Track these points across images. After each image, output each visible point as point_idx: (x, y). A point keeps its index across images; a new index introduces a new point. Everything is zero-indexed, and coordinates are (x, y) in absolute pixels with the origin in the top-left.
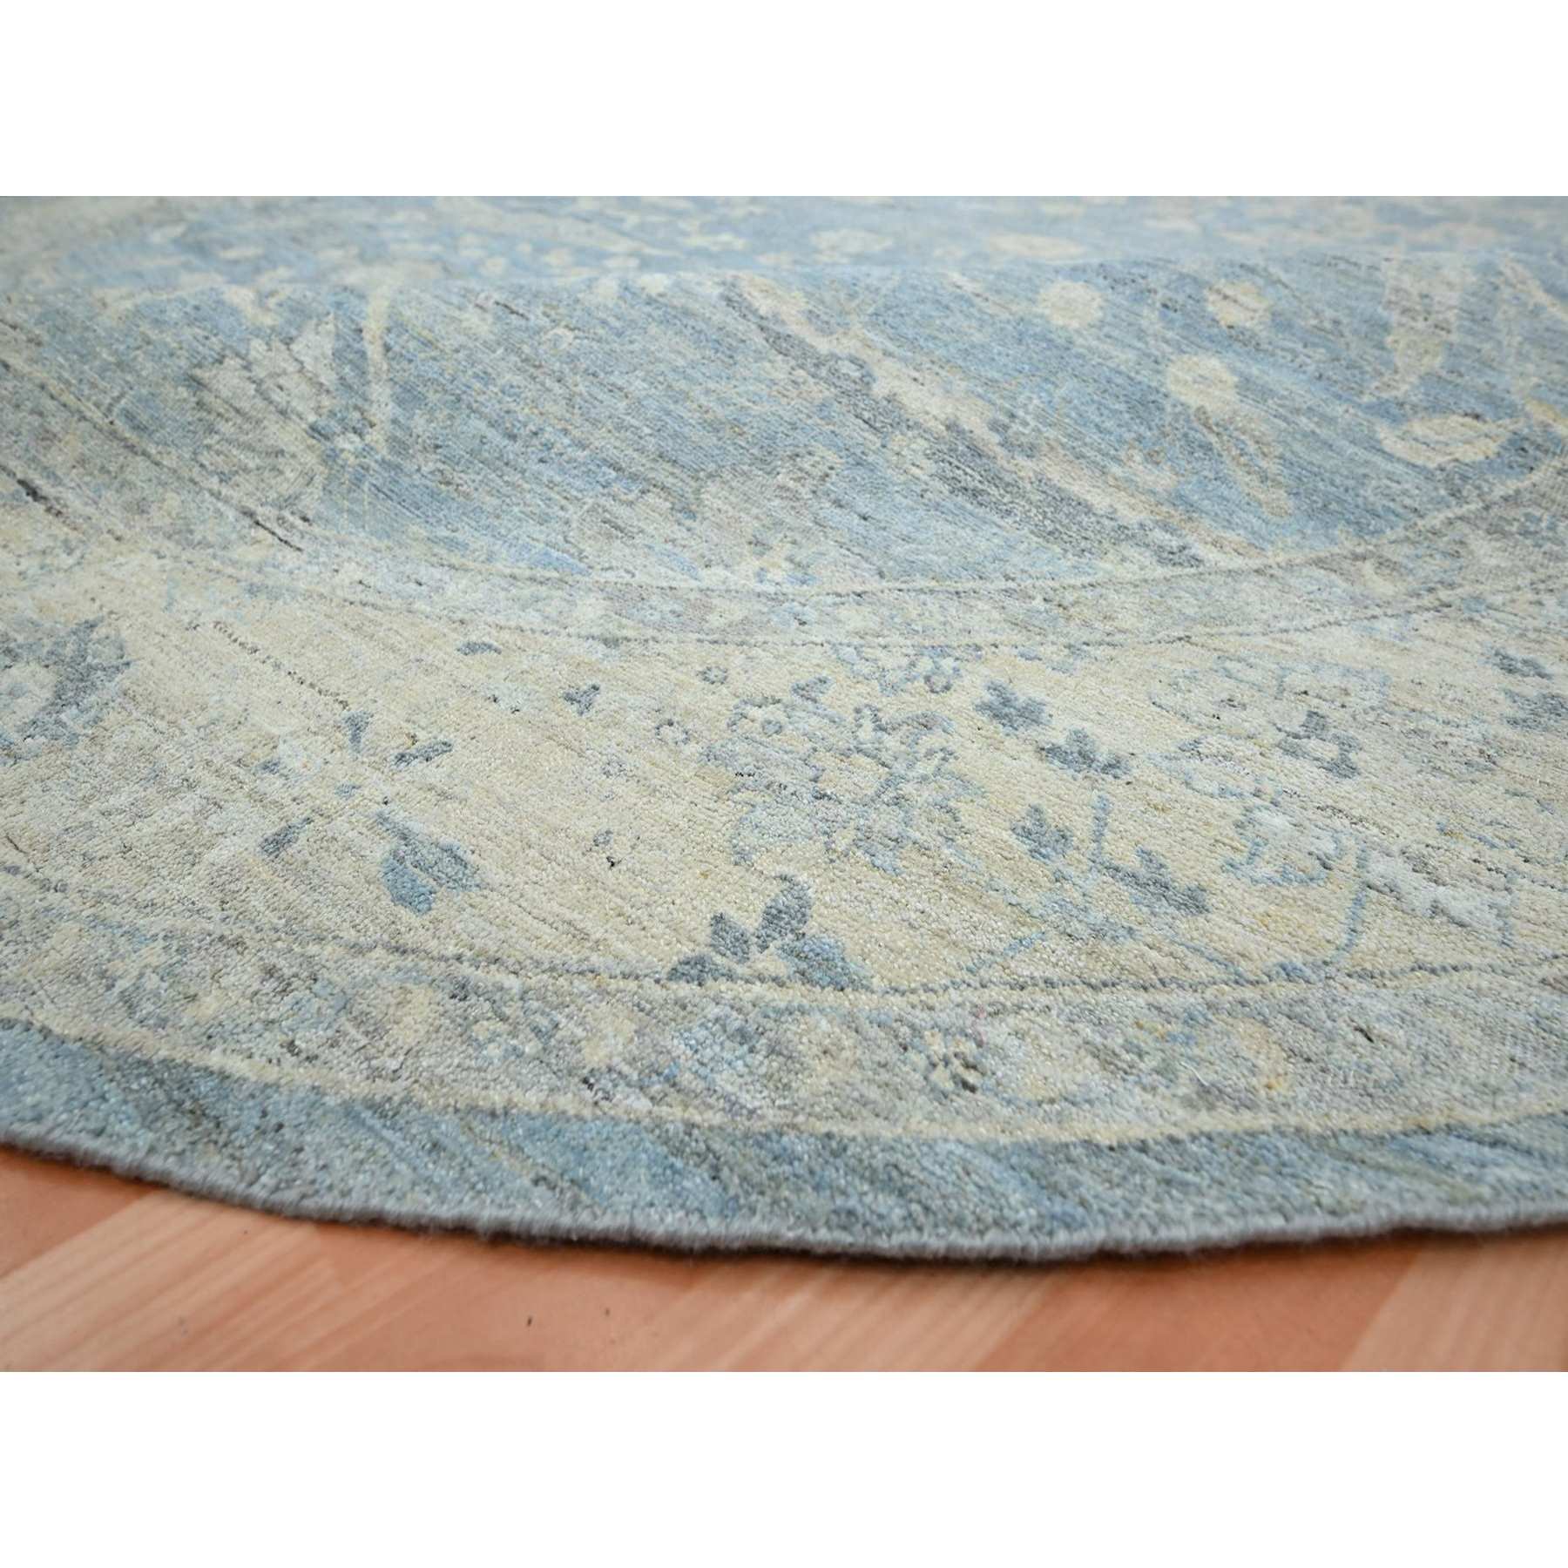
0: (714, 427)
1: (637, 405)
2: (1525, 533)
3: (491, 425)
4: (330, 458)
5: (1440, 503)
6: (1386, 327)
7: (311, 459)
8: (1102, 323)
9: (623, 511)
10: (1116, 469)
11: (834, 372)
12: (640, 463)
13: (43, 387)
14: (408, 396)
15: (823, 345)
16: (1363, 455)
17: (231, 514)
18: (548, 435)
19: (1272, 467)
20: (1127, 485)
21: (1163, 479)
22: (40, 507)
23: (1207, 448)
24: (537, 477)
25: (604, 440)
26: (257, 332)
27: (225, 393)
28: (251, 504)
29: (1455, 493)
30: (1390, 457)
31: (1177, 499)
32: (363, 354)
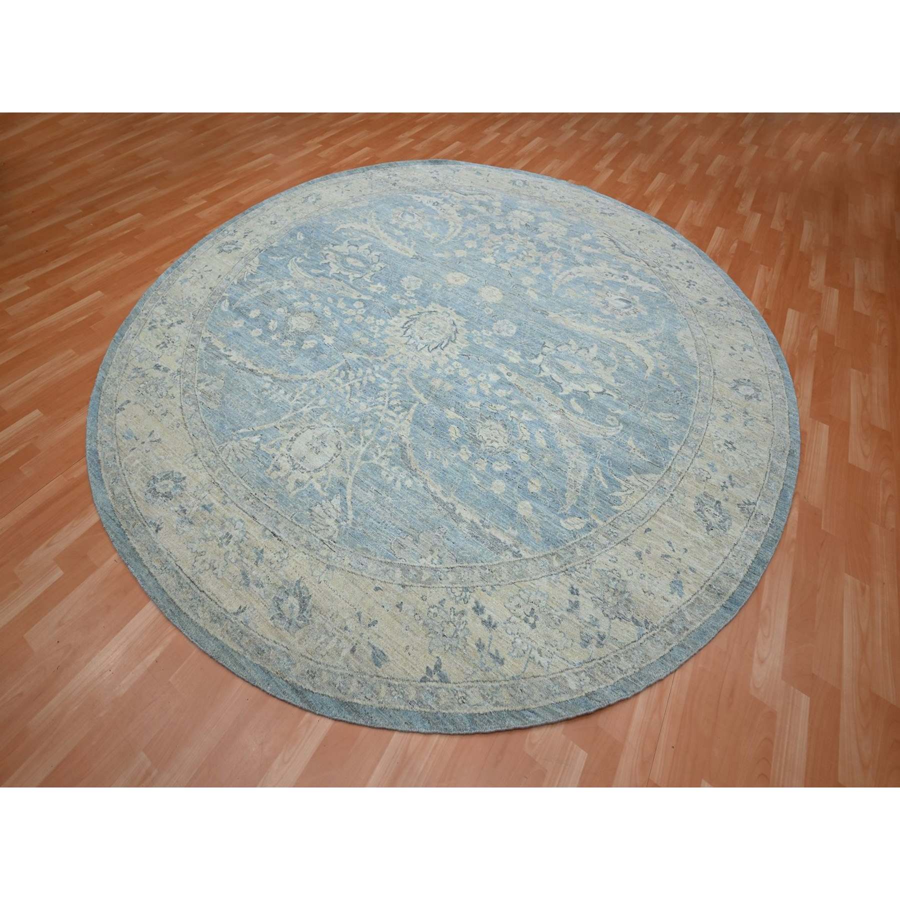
0: (422, 520)
1: (405, 515)
2: (588, 546)
3: (374, 520)
4: (339, 527)
5: (571, 539)
6: (566, 491)
7: (335, 527)
8: (505, 492)
9: (403, 541)
10: (506, 531)
11: (447, 507)
12: (406, 529)
13: (277, 512)
14: (356, 513)
15: (445, 500)
16: (557, 527)
17: (318, 540)
18: (387, 522)
19: (538, 530)
20: (509, 535)
21: (515, 533)
22: (276, 539)
23: (525, 525)
24: (384, 532)
25: (398, 523)
26: (323, 498)
27: (317, 512)
28: (323, 538)
29: (575, 537)
30: (562, 527)
31: (518, 538)
32: (347, 504)
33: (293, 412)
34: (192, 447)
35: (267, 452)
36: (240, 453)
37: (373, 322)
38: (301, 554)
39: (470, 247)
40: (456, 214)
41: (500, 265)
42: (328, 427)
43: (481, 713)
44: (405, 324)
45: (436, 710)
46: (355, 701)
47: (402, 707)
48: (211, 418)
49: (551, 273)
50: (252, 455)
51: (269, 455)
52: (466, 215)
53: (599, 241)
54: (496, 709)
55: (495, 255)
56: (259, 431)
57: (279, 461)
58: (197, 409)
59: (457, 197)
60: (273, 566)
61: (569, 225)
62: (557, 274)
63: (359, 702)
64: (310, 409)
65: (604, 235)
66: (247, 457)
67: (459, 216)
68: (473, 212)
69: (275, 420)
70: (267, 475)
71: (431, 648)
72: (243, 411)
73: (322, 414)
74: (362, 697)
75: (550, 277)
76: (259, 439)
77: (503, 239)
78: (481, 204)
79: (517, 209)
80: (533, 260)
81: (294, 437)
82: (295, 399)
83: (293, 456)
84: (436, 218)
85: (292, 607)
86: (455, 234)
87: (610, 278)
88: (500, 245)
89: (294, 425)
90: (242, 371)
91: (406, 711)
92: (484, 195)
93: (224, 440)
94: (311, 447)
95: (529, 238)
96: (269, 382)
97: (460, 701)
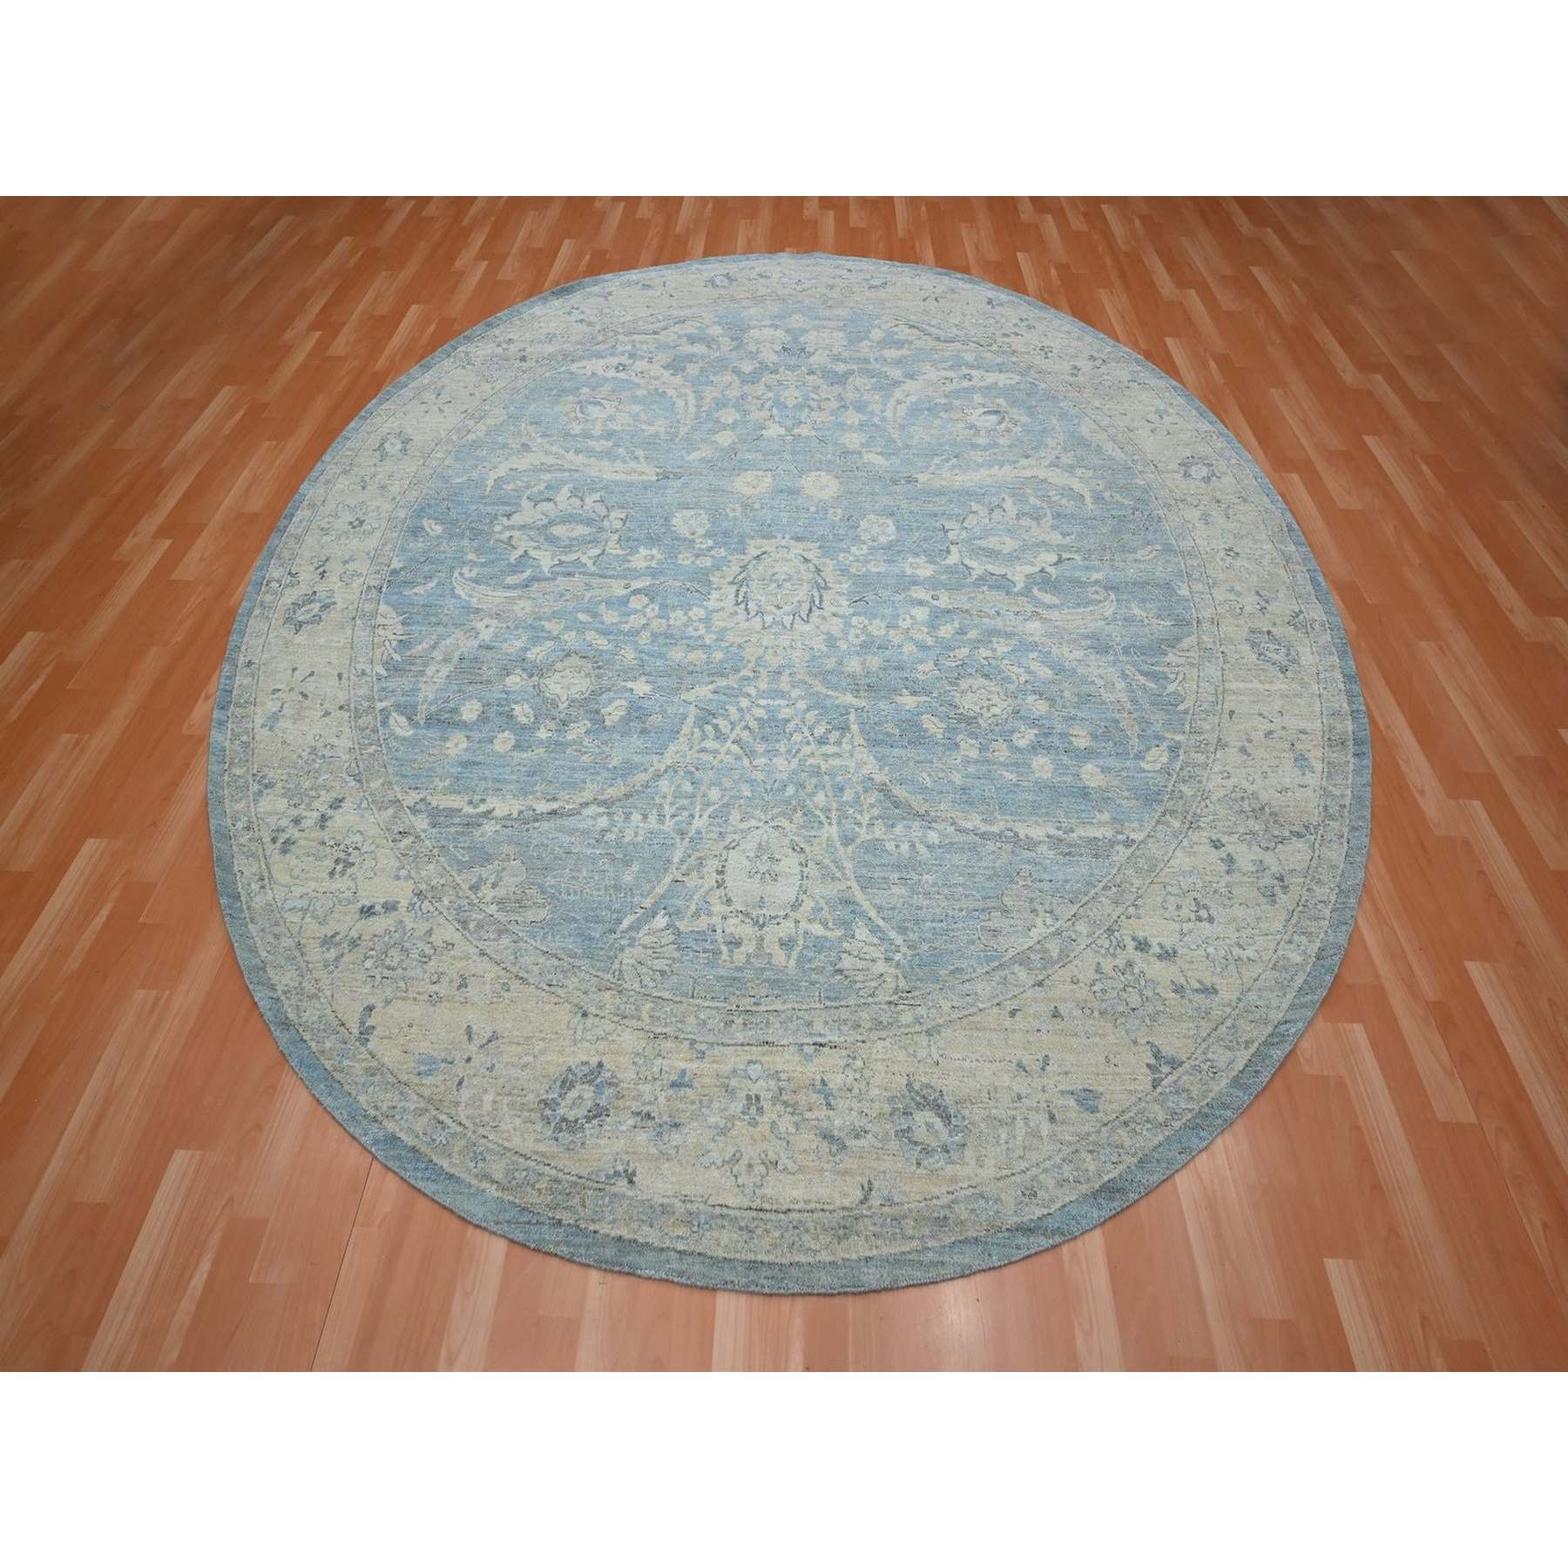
0: (990, 878)
1: (964, 885)
2: (1190, 777)
3: (932, 922)
4: (898, 965)
5: (1168, 780)
6: (1117, 722)
7: (892, 970)
8: (1055, 769)
9: (991, 923)
10: (1094, 821)
11: (1006, 837)
12: (980, 904)
13: (794, 1009)
14: (902, 930)
15: (995, 829)
16: (1143, 775)
17: (886, 1007)
18: (951, 913)
19: (1126, 794)
20: (1102, 824)
21: (1106, 816)
22: (826, 1050)
23: (1109, 798)
24: (958, 929)
25: (965, 904)
26: (840, 940)
27: (850, 967)
28: (888, 999)
29: (1169, 774)
30: (1148, 771)
31: (1114, 820)
32: (878, 926)
33: (683, 839)
34: (568, 1006)
35: (696, 929)
36: (656, 962)
37: (686, 618)
38: (880, 1044)
39: (730, 421)
40: (667, 373)
41: (796, 431)
42: (757, 828)
43: (1241, 1068)
44: (737, 596)
45: (1197, 1107)
46: (1106, 1178)
47: (1161, 1137)
48: (553, 936)
49: (872, 413)
50: (678, 949)
51: (704, 932)
52: (684, 369)
53: (897, 334)
54: (1252, 1050)
55: (777, 419)
56: (654, 904)
57: (728, 931)
58: (515, 937)
59: (647, 343)
60: (856, 1091)
61: (841, 324)
62: (882, 411)
63: (1111, 1176)
64: (705, 816)
65: (897, 322)
66: (674, 959)
67: (672, 375)
68: (691, 358)
69: (666, 870)
70: (728, 965)
71: (1133, 1036)
72: (599, 890)
73: (729, 813)
74: (1109, 1166)
75: (876, 420)
76: (667, 918)
77: (769, 388)
78: (692, 340)
79: (750, 327)
80: (834, 404)
81: (719, 877)
82: (668, 817)
83: (743, 909)
84: (640, 393)
85: (929, 1126)
86: (692, 409)
87: (950, 387)
88: (770, 399)
89: (700, 858)
90: (537, 824)
91: (1168, 1138)
92: (683, 322)
93: (609, 958)
94: (759, 876)
95: (804, 369)
96: (600, 815)
97: (1210, 1074)
